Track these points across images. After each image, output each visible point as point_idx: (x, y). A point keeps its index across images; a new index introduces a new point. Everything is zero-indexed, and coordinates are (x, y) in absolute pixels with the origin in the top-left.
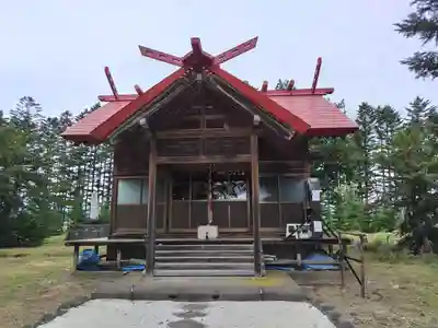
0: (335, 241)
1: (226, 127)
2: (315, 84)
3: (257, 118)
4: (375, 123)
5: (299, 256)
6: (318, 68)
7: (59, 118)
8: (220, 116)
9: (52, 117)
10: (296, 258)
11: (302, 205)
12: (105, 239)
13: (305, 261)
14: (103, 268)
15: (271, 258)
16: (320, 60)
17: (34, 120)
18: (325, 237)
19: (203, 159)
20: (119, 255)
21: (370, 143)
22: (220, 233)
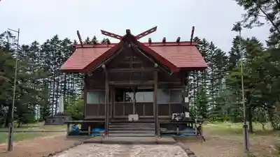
1: (142, 67)
3: (156, 65)
5: (178, 129)
7: (30, 46)
9: (25, 45)
10: (176, 130)
11: (181, 104)
12: (82, 121)
13: (181, 132)
14: (81, 134)
15: (164, 130)
16: (193, 27)
17: (12, 47)
20: (89, 128)
22: (139, 118)
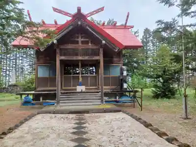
0: (132, 91)
1: (90, 44)
2: (126, 23)
3: (104, 42)
4: (151, 38)
5: (117, 97)
6: (128, 16)
8: (87, 40)
10: (116, 98)
11: (119, 77)
12: (33, 92)
13: (120, 99)
15: (107, 98)
16: (128, 13)
18: (128, 90)
19: (80, 58)
20: (41, 99)
21: (148, 48)
22: (86, 89)
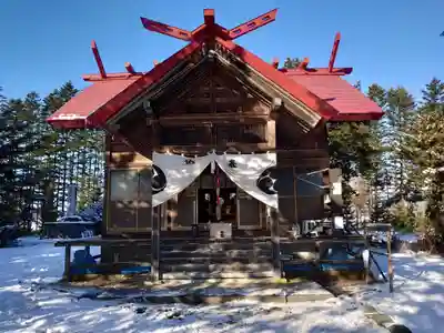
2: (332, 63)
3: (278, 101)
4: (386, 107)
5: (318, 256)
7: (23, 100)
9: (16, 99)
13: (324, 260)
15: (288, 258)
20: (116, 256)
21: (381, 129)
